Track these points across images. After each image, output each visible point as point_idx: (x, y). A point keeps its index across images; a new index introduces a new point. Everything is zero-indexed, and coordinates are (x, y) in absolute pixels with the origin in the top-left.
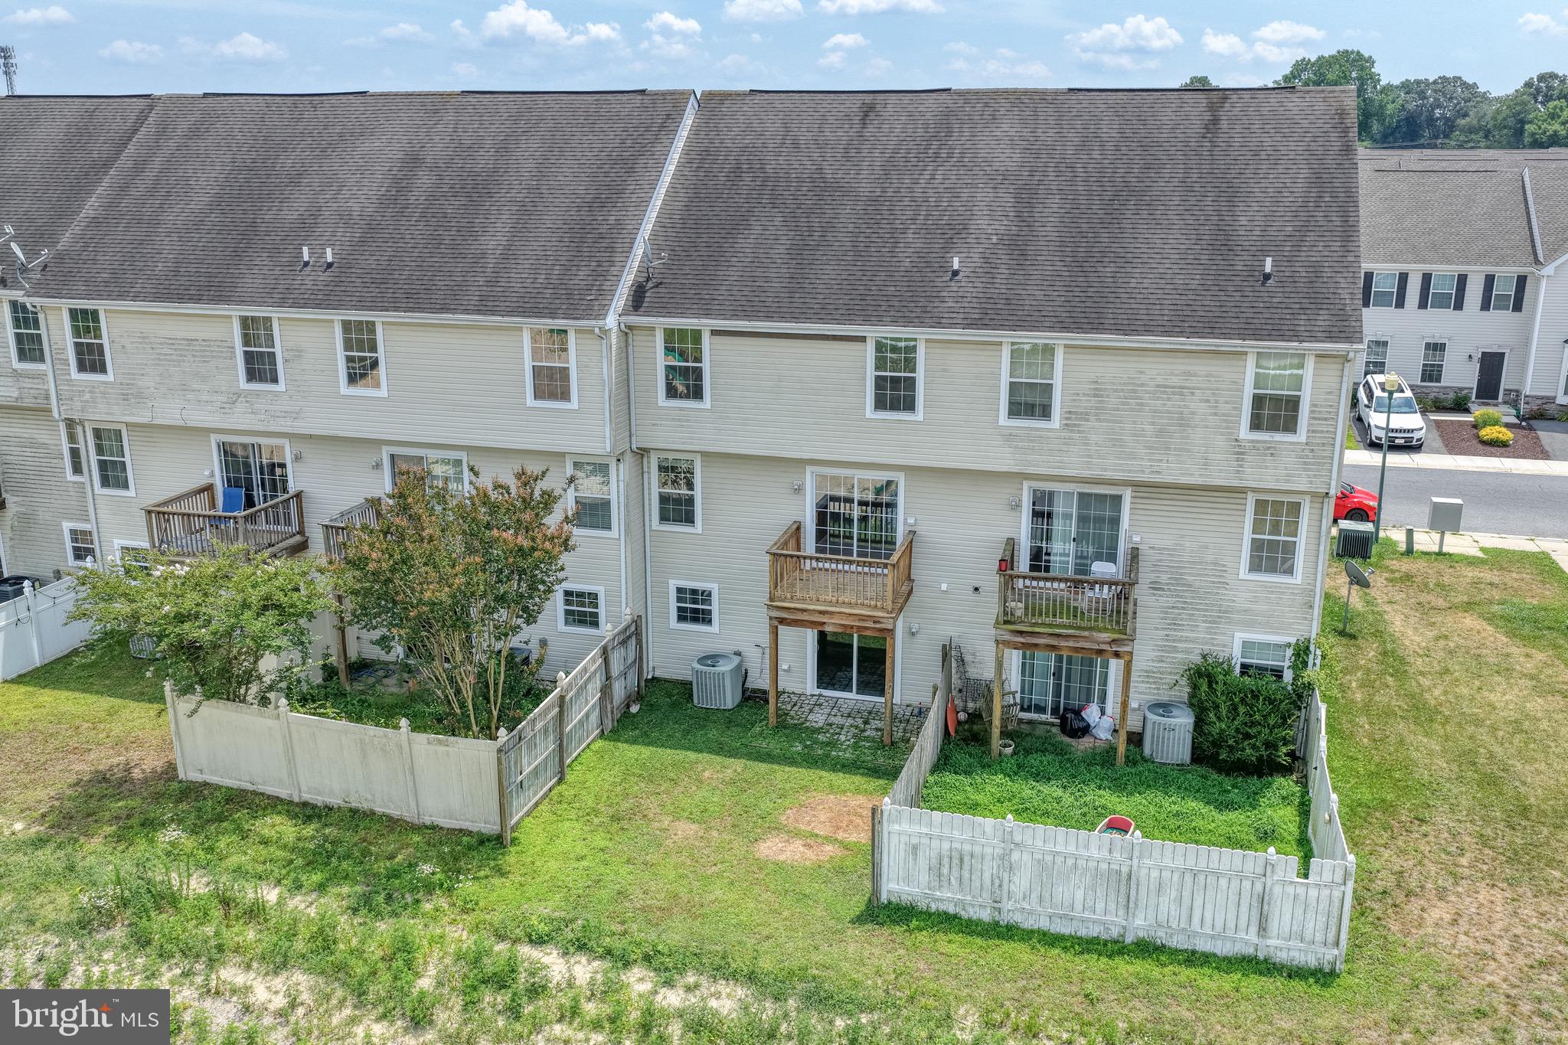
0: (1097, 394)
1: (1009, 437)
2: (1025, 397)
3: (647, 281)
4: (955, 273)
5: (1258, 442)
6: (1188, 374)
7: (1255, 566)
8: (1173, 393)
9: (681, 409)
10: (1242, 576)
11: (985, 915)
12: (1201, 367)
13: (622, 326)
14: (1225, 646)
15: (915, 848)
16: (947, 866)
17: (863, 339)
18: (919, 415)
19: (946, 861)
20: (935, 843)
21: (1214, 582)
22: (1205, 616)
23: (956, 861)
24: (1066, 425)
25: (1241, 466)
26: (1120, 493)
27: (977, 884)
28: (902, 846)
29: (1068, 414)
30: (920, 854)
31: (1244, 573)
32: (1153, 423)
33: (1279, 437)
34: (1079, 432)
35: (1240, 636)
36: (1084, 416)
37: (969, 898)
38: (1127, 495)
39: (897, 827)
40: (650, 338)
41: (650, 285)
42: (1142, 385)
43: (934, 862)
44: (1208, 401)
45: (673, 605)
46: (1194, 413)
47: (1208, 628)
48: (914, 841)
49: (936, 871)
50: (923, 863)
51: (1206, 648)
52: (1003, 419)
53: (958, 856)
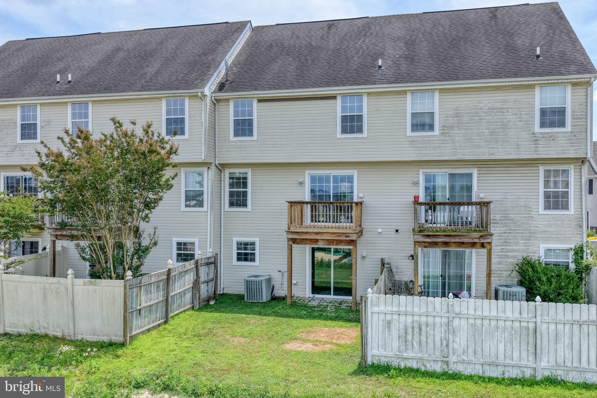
0: (457, 115)
1: (412, 142)
2: (420, 120)
3: (226, 82)
4: (380, 67)
5: (545, 133)
6: (504, 101)
7: (547, 207)
8: (498, 112)
9: (242, 141)
10: (540, 212)
11: (438, 367)
12: (512, 97)
13: (213, 98)
14: (535, 253)
15: (389, 323)
16: (411, 334)
17: (334, 97)
18: (365, 134)
19: (410, 331)
20: (402, 318)
21: (525, 217)
22: (522, 236)
23: (416, 330)
24: (442, 133)
25: (537, 147)
26: (471, 172)
27: (431, 345)
28: (381, 323)
29: (443, 127)
30: (393, 327)
31: (541, 210)
32: (488, 129)
33: (556, 130)
34: (449, 136)
35: (543, 247)
36: (452, 128)
37: (426, 356)
38: (475, 172)
39: (376, 309)
40: (227, 107)
41: (227, 82)
42: (481, 109)
43: (402, 332)
44: (516, 114)
45: (235, 252)
46: (509, 122)
47: (524, 243)
48: (389, 317)
49: (404, 339)
50: (395, 333)
51: (525, 255)
52: (409, 133)
53: (418, 326)
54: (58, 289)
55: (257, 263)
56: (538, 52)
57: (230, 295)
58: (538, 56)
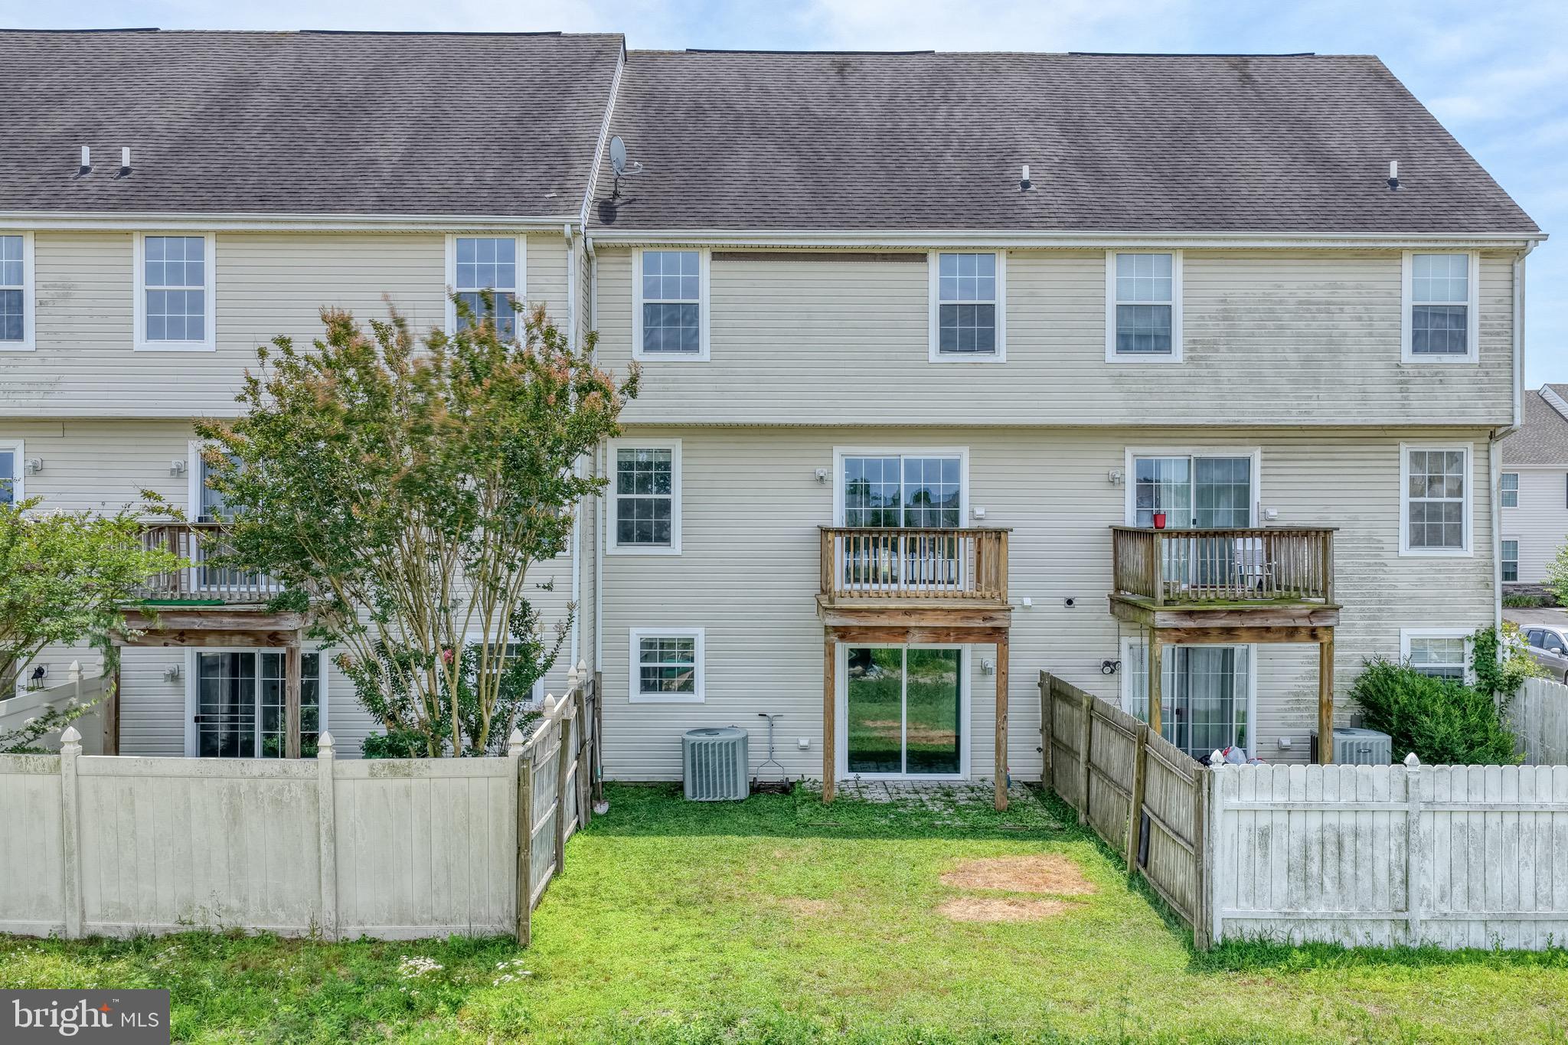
0: (1226, 316)
1: (1119, 379)
2: (1138, 325)
3: (614, 198)
4: (1026, 185)
5: (1424, 366)
6: (1334, 286)
7: (1417, 540)
8: (1319, 311)
9: (666, 365)
10: (1403, 552)
11: (1383, 937)
12: (1352, 276)
13: (590, 242)
14: (1389, 649)
15: (1265, 835)
16: (1317, 859)
17: (920, 257)
18: (1001, 354)
19: (1315, 850)
20: (1297, 820)
21: (1369, 565)
22: (1362, 610)
23: (1331, 848)
24: (1191, 358)
25: (1406, 398)
27: (1366, 883)
28: (1244, 835)
29: (1193, 344)
30: (1274, 844)
31: (1405, 549)
32: (1297, 351)
33: (1447, 358)
34: (1208, 367)
35: (1408, 634)
36: (1213, 345)
37: (1354, 910)
38: (1256, 455)
39: (1233, 801)
40: (623, 267)
41: (618, 201)
42: (1281, 302)
43: (1296, 854)
44: (1360, 319)
45: (635, 665)
46: (1345, 335)
47: (1367, 626)
48: (1264, 821)
49: (1300, 872)
50: (1278, 859)
51: (1369, 654)
52: (1111, 355)
53: (1334, 839)
54: (281, 791)
55: (699, 694)
56: (1394, 173)
57: (623, 785)
58: (1393, 183)
